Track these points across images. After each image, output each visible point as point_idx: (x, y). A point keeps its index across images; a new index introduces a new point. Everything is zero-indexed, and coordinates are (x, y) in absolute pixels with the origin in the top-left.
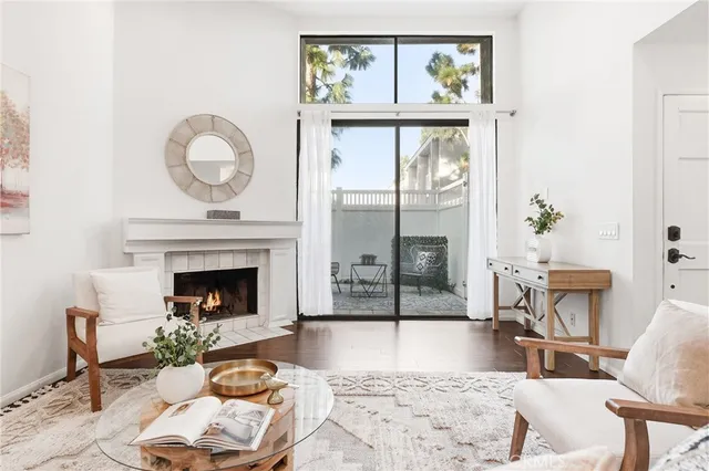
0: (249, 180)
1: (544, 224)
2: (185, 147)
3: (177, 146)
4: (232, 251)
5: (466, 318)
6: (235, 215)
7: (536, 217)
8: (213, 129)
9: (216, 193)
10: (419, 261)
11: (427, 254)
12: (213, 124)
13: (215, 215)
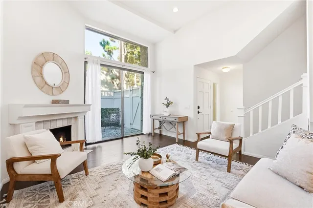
0: (68, 86)
1: (168, 105)
2: (42, 68)
3: (38, 66)
4: (62, 119)
5: (142, 134)
6: (67, 102)
7: (166, 103)
8: (54, 60)
9: (55, 91)
10: (112, 117)
11: (115, 114)
12: (53, 57)
13: (55, 102)
